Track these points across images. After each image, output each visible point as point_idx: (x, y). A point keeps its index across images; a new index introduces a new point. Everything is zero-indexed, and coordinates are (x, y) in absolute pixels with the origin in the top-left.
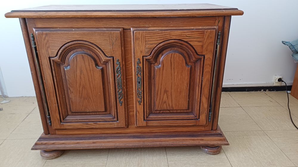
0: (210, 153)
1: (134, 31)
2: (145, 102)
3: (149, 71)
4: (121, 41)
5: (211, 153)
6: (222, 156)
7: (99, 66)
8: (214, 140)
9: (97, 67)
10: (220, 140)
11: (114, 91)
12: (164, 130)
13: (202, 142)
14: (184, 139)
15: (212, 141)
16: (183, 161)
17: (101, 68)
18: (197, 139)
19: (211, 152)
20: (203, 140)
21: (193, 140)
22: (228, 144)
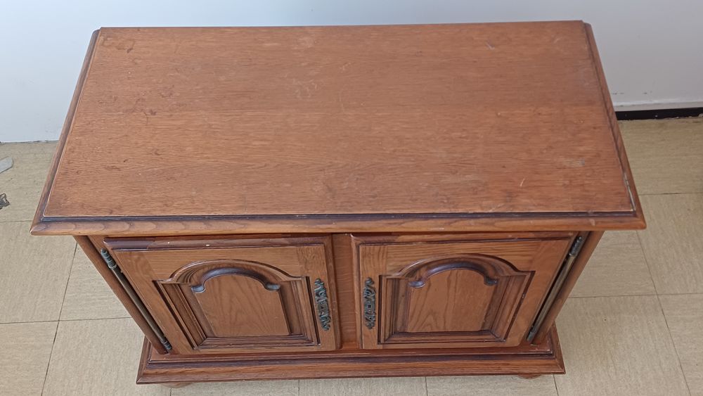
1: (360, 244)
2: (383, 325)
3: (395, 289)
4: (326, 256)
6: (547, 381)
7: (272, 284)
9: (269, 287)
11: (310, 313)
17: (278, 287)
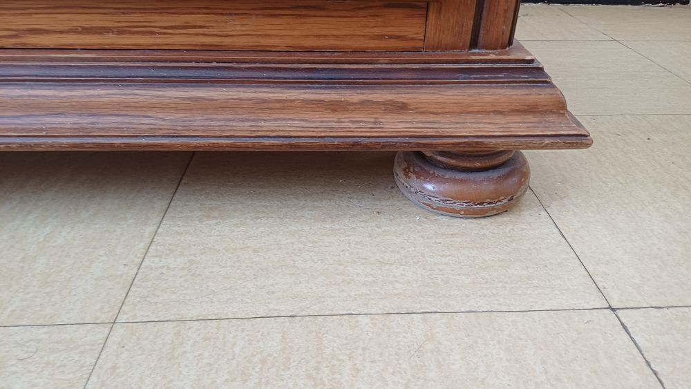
0: (448, 205)
5: (457, 206)
8: (488, 113)
10: (532, 109)
12: (121, 32)
13: (395, 126)
14: (264, 101)
15: (469, 118)
16: (255, 251)
18: (362, 103)
19: (457, 198)
20: (403, 107)
21: (335, 107)
22: (580, 140)
